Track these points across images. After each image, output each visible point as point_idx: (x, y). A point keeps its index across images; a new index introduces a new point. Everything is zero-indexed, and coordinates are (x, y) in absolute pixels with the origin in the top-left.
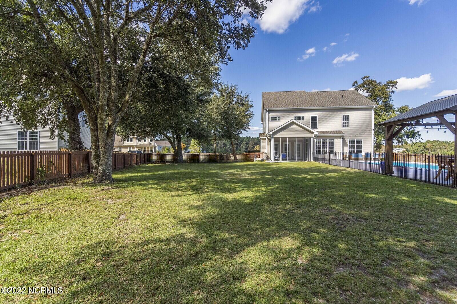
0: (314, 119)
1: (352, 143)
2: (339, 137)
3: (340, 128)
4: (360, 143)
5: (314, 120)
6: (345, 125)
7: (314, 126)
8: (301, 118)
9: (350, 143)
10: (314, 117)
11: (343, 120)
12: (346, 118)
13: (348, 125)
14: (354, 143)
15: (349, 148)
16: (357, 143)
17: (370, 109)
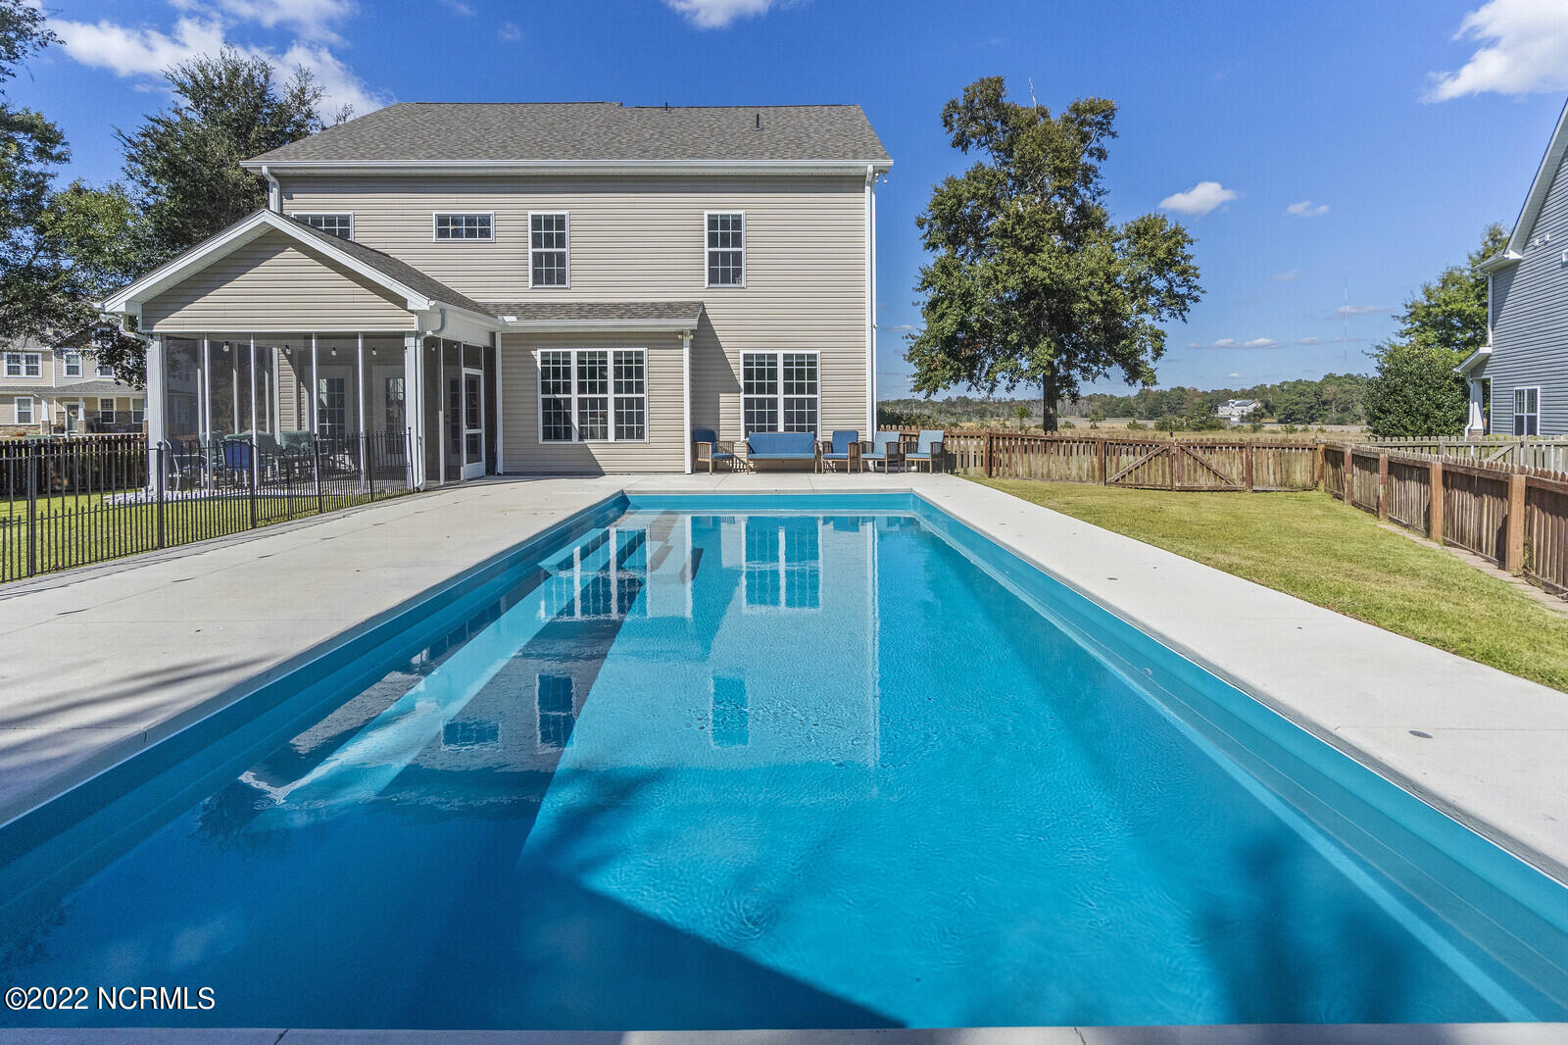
0: (549, 232)
1: (759, 373)
2: (671, 340)
3: (694, 286)
4: (802, 372)
5: (549, 237)
6: (725, 269)
7: (550, 273)
8: (477, 228)
9: (748, 374)
10: (549, 221)
11: (713, 242)
12: (725, 232)
13: (738, 273)
14: (773, 374)
15: (748, 403)
16: (788, 374)
17: (852, 183)
